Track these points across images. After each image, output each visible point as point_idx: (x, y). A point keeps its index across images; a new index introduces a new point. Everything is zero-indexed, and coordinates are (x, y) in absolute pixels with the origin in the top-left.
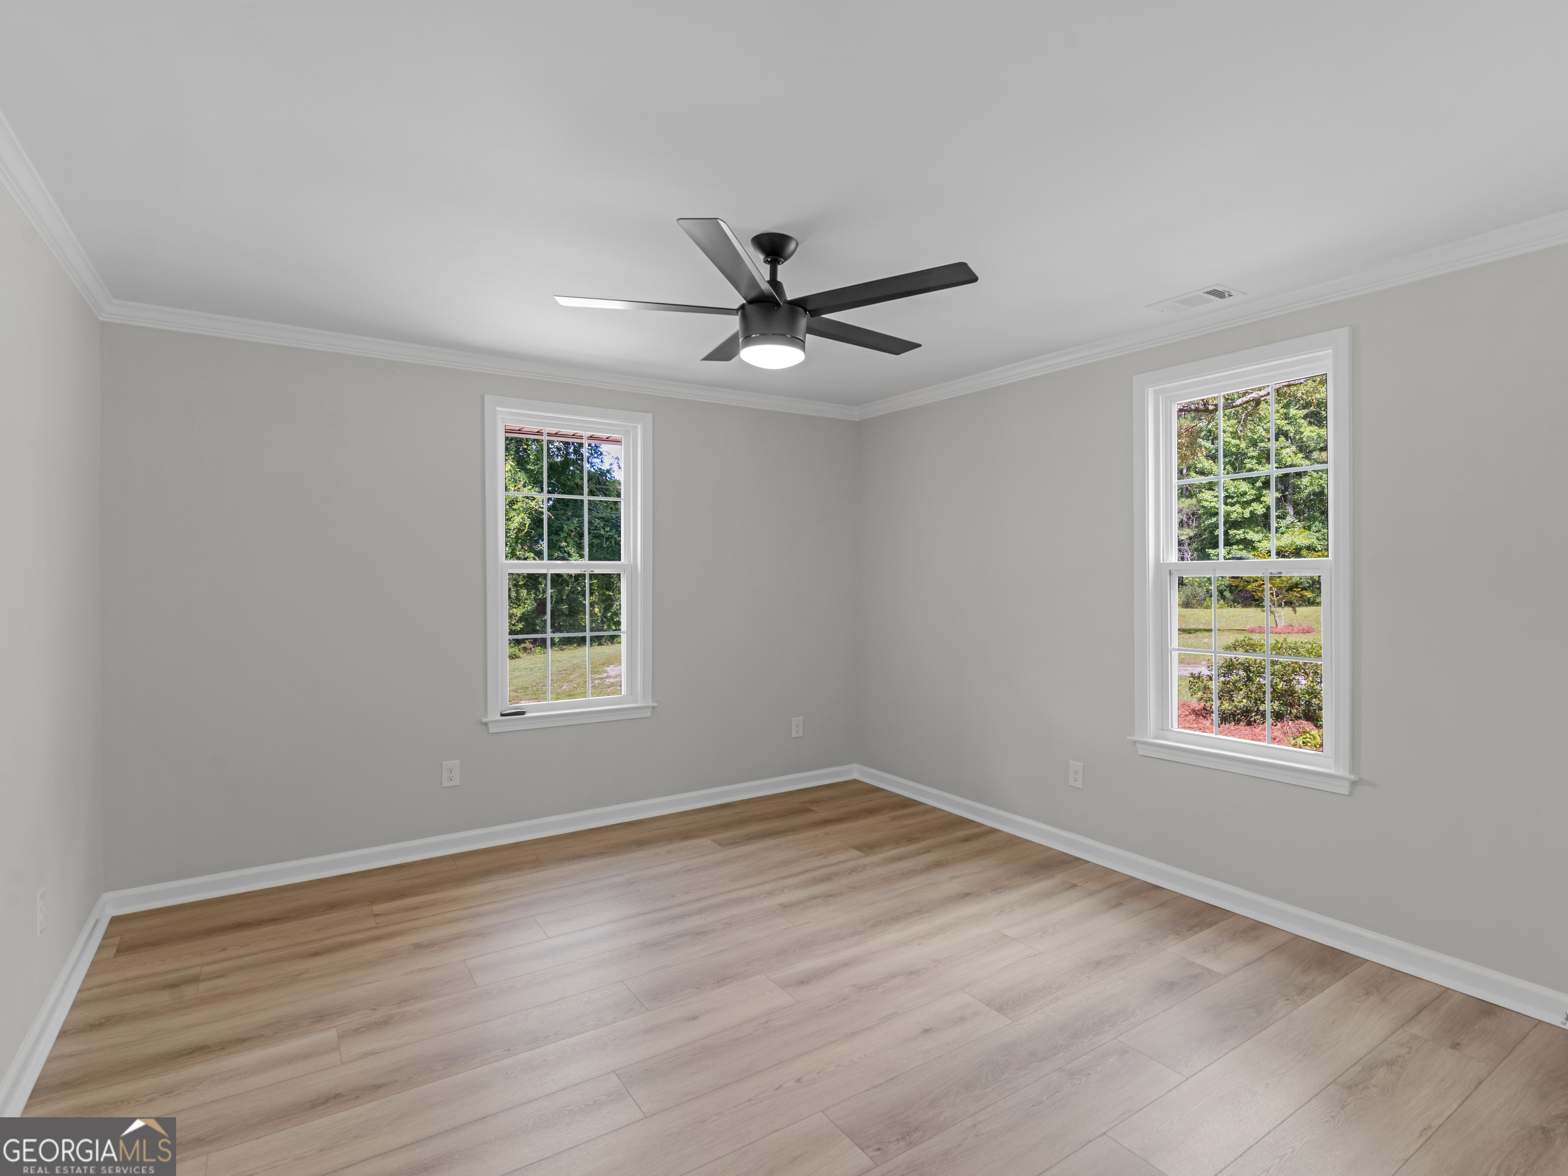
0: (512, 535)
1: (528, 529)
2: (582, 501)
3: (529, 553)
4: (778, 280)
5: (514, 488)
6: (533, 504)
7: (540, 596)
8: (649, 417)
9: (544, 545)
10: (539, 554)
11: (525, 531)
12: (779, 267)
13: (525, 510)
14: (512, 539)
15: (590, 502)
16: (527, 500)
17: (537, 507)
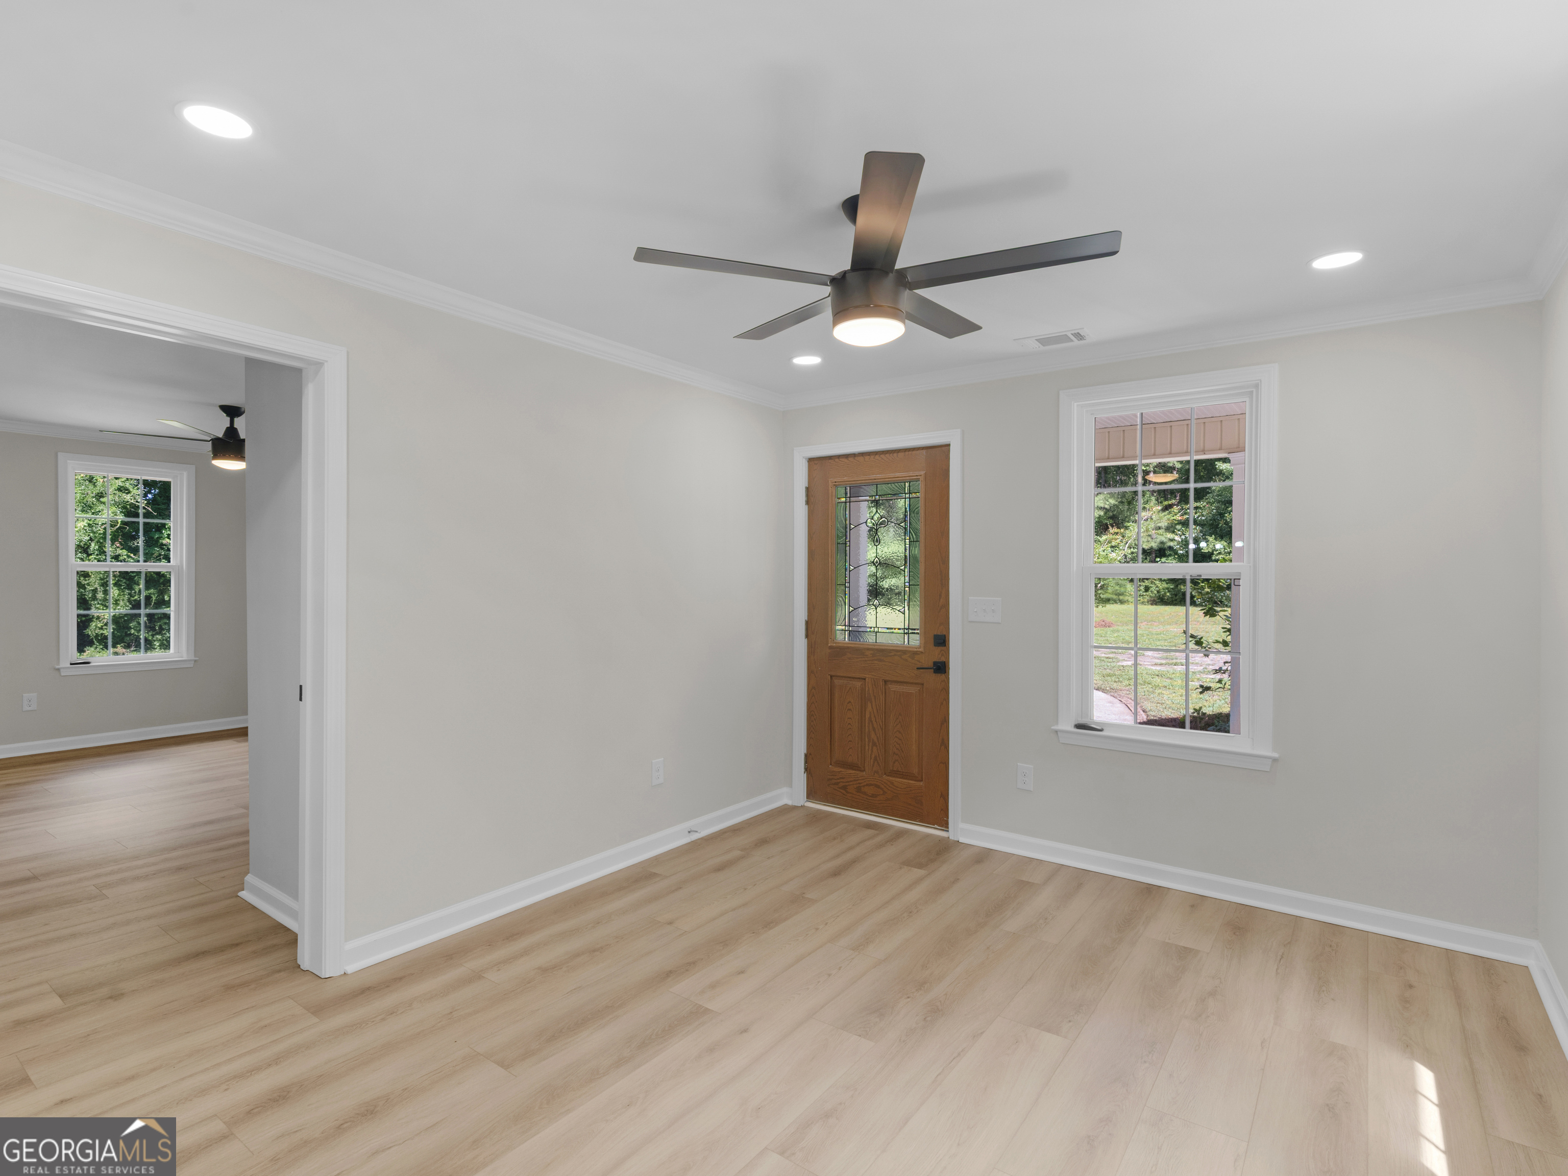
0: (100, 530)
1: (121, 524)
2: (138, 523)
3: (121, 549)
4: (235, 427)
5: (102, 480)
6: (128, 497)
7: (136, 597)
8: (193, 467)
9: (140, 542)
10: (135, 551)
11: (118, 526)
12: (236, 419)
13: (116, 504)
14: (100, 534)
15: (145, 524)
16: (120, 494)
17: (132, 501)
